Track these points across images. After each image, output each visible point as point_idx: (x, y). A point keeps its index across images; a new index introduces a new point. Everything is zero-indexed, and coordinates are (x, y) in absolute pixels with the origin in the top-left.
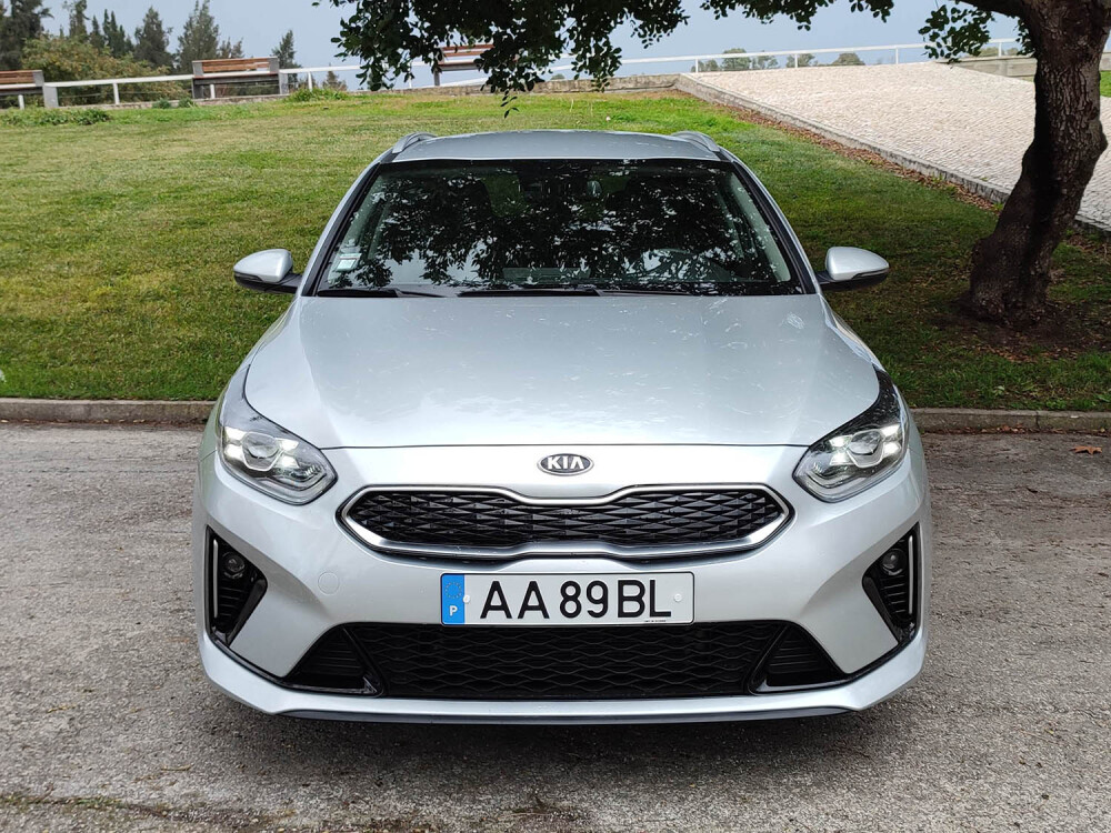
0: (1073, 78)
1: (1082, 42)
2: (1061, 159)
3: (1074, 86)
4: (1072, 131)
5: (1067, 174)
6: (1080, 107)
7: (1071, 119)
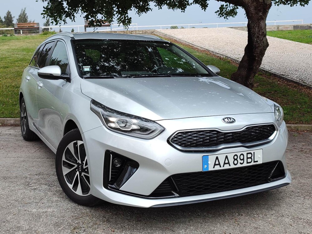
0: (258, 25)
1: (261, 14)
2: (255, 49)
3: (258, 27)
4: (258, 41)
5: (257, 53)
6: (261, 34)
7: (258, 37)
